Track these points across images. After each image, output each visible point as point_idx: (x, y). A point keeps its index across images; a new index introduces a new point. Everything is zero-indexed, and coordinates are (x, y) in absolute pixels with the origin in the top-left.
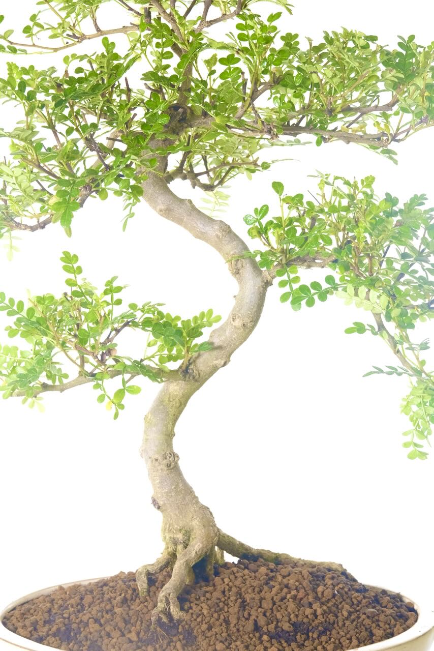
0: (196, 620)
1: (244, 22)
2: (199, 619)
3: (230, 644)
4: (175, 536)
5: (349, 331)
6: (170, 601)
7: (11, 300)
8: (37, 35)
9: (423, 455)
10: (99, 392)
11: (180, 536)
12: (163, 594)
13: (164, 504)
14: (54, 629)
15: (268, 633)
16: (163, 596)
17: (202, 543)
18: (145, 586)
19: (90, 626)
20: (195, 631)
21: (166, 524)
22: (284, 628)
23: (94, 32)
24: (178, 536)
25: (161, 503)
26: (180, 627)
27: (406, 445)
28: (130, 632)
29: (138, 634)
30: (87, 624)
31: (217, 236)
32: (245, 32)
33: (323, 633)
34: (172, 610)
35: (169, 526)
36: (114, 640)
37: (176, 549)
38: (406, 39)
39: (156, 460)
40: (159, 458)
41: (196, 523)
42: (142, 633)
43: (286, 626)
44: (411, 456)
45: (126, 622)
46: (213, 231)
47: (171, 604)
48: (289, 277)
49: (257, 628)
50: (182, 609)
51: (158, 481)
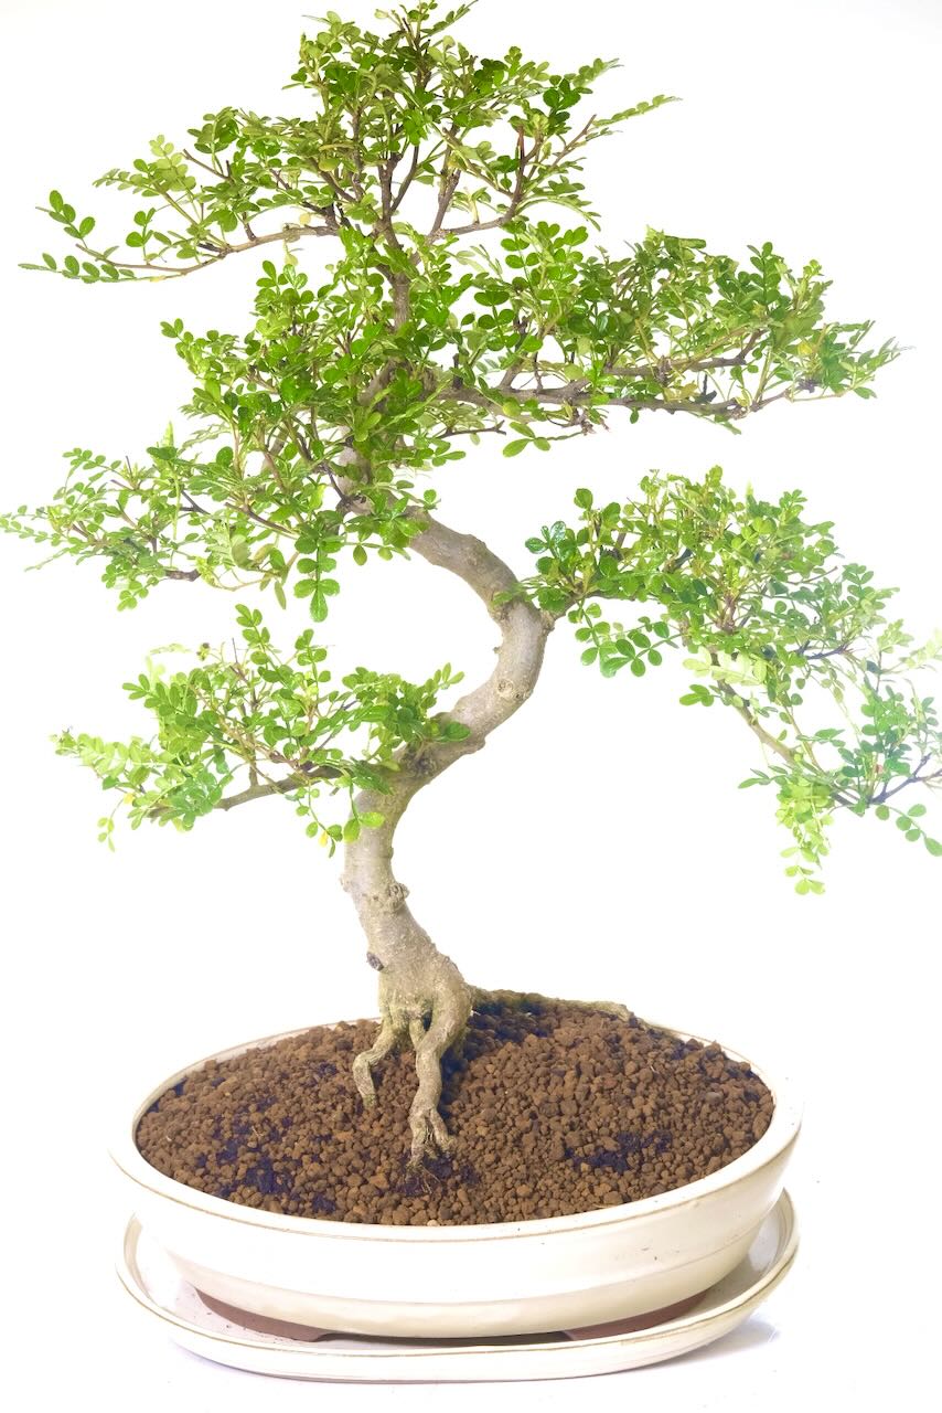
0: (474, 1148)
1: (511, 236)
2: (479, 1147)
3: (536, 1184)
4: (408, 1009)
5: (686, 701)
6: (433, 1123)
7: (160, 687)
8: (163, 255)
9: (818, 886)
10: (307, 820)
11: (416, 1009)
12: (420, 1113)
13: (391, 965)
14: (242, 1170)
15: (586, 1158)
16: (421, 1117)
17: (454, 1018)
18: (371, 1089)
19: (305, 1167)
20: (477, 1166)
21: (390, 990)
22: (607, 1147)
23: (245, 240)
24: (413, 1009)
25: (386, 963)
26: (454, 1162)
27: (791, 872)
28: (374, 1174)
29: (388, 1175)
30: (299, 1163)
31: (471, 563)
32: (516, 253)
33: (661, 1148)
34: (438, 1138)
35: (398, 994)
36: (354, 1190)
37: (408, 1026)
38: (761, 251)
39: (376, 898)
40: (381, 896)
41: (441, 988)
42: (394, 1176)
43: (610, 1145)
44: (801, 890)
45: (364, 1157)
46: (464, 555)
47: (436, 1128)
48: (589, 622)
49: (568, 1153)
50: (450, 1132)
51: (379, 930)
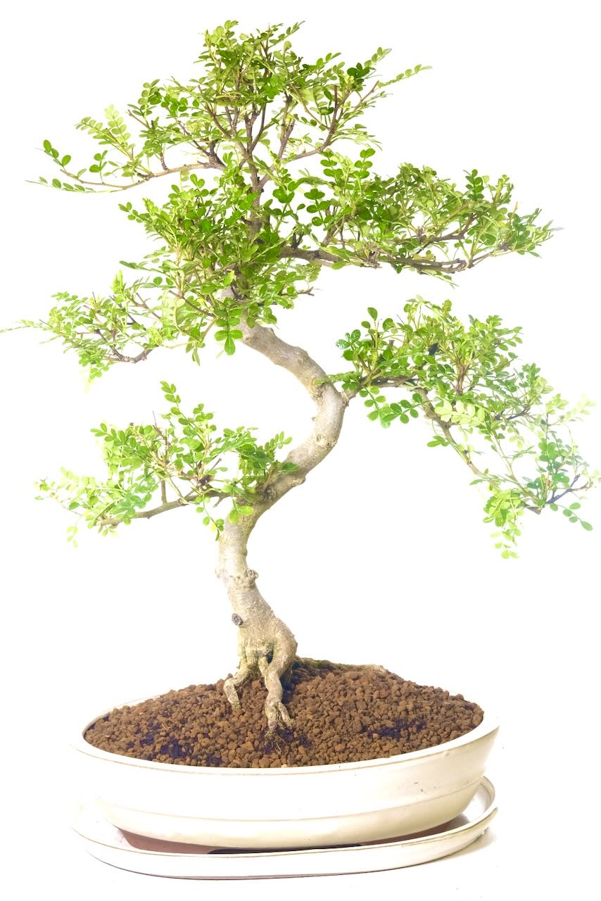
0: (306, 725)
1: (326, 159)
2: (309, 724)
3: (346, 745)
4: (258, 649)
5: (431, 444)
6: (280, 709)
7: (113, 431)
8: (114, 173)
9: (514, 555)
10: (203, 515)
11: (263, 649)
12: (272, 704)
13: (248, 620)
14: (158, 747)
15: (376, 731)
16: (273, 706)
17: (288, 654)
18: (236, 698)
19: (200, 741)
20: (308, 735)
21: (246, 639)
22: (387, 725)
23: (162, 170)
24: (262, 649)
25: (245, 619)
26: (295, 733)
27: (498, 546)
28: (244, 742)
29: (253, 743)
30: (195, 739)
31: (300, 362)
32: (330, 168)
33: (419, 728)
34: (284, 718)
35: (251, 640)
36: (232, 752)
37: (257, 662)
38: (471, 174)
39: (239, 578)
40: (242, 576)
41: (279, 635)
42: (257, 743)
43: (390, 724)
44: (505, 556)
45: (237, 733)
46: (295, 359)
47: (282, 713)
48: (372, 396)
49: (364, 729)
50: (291, 717)
51: (241, 598)
